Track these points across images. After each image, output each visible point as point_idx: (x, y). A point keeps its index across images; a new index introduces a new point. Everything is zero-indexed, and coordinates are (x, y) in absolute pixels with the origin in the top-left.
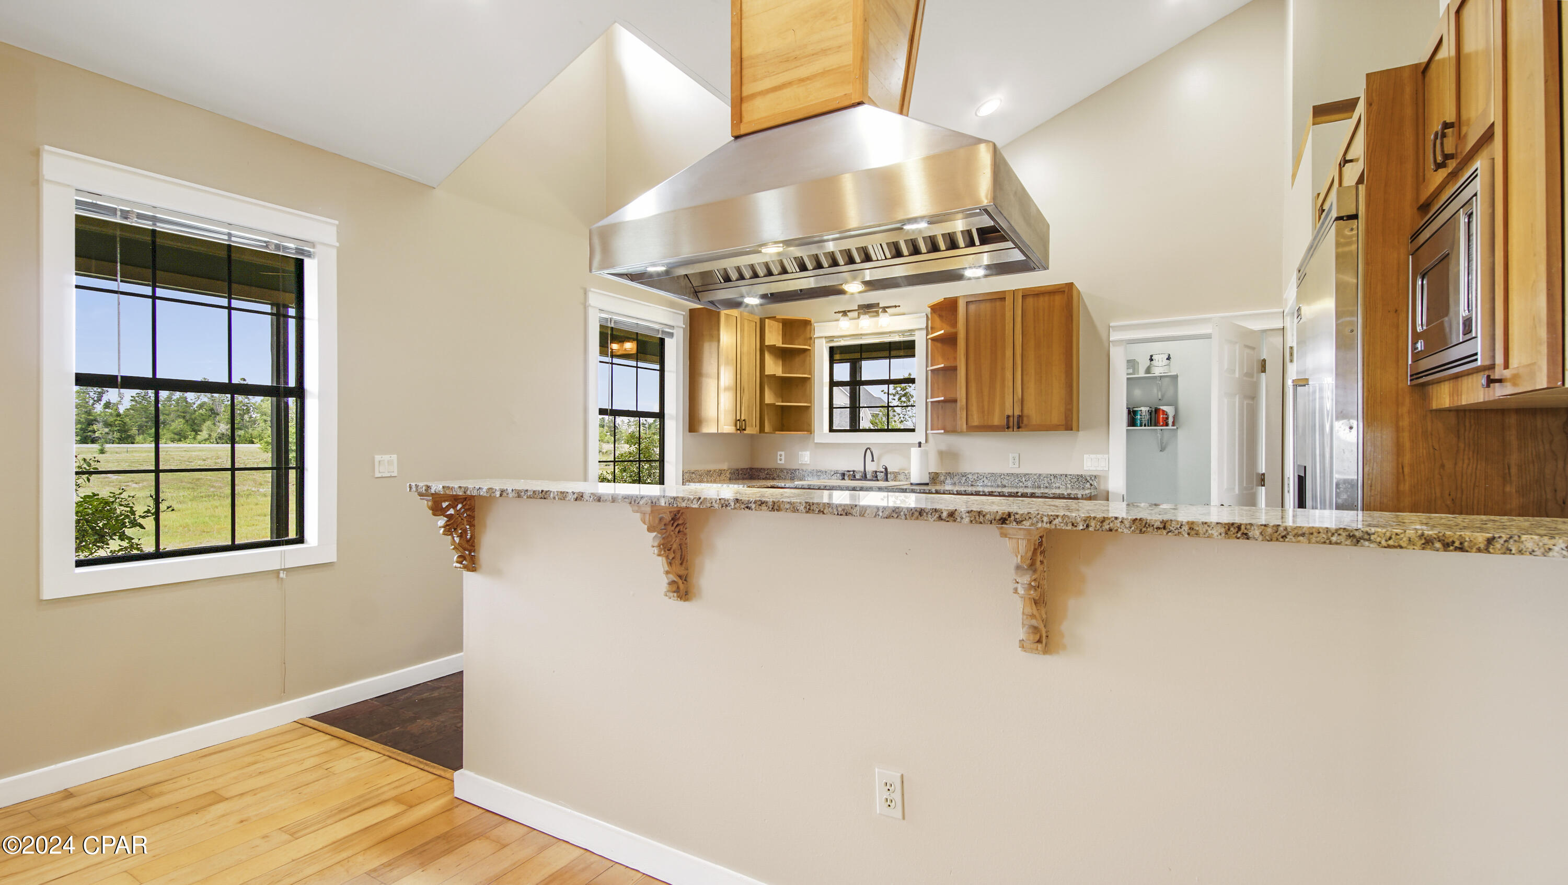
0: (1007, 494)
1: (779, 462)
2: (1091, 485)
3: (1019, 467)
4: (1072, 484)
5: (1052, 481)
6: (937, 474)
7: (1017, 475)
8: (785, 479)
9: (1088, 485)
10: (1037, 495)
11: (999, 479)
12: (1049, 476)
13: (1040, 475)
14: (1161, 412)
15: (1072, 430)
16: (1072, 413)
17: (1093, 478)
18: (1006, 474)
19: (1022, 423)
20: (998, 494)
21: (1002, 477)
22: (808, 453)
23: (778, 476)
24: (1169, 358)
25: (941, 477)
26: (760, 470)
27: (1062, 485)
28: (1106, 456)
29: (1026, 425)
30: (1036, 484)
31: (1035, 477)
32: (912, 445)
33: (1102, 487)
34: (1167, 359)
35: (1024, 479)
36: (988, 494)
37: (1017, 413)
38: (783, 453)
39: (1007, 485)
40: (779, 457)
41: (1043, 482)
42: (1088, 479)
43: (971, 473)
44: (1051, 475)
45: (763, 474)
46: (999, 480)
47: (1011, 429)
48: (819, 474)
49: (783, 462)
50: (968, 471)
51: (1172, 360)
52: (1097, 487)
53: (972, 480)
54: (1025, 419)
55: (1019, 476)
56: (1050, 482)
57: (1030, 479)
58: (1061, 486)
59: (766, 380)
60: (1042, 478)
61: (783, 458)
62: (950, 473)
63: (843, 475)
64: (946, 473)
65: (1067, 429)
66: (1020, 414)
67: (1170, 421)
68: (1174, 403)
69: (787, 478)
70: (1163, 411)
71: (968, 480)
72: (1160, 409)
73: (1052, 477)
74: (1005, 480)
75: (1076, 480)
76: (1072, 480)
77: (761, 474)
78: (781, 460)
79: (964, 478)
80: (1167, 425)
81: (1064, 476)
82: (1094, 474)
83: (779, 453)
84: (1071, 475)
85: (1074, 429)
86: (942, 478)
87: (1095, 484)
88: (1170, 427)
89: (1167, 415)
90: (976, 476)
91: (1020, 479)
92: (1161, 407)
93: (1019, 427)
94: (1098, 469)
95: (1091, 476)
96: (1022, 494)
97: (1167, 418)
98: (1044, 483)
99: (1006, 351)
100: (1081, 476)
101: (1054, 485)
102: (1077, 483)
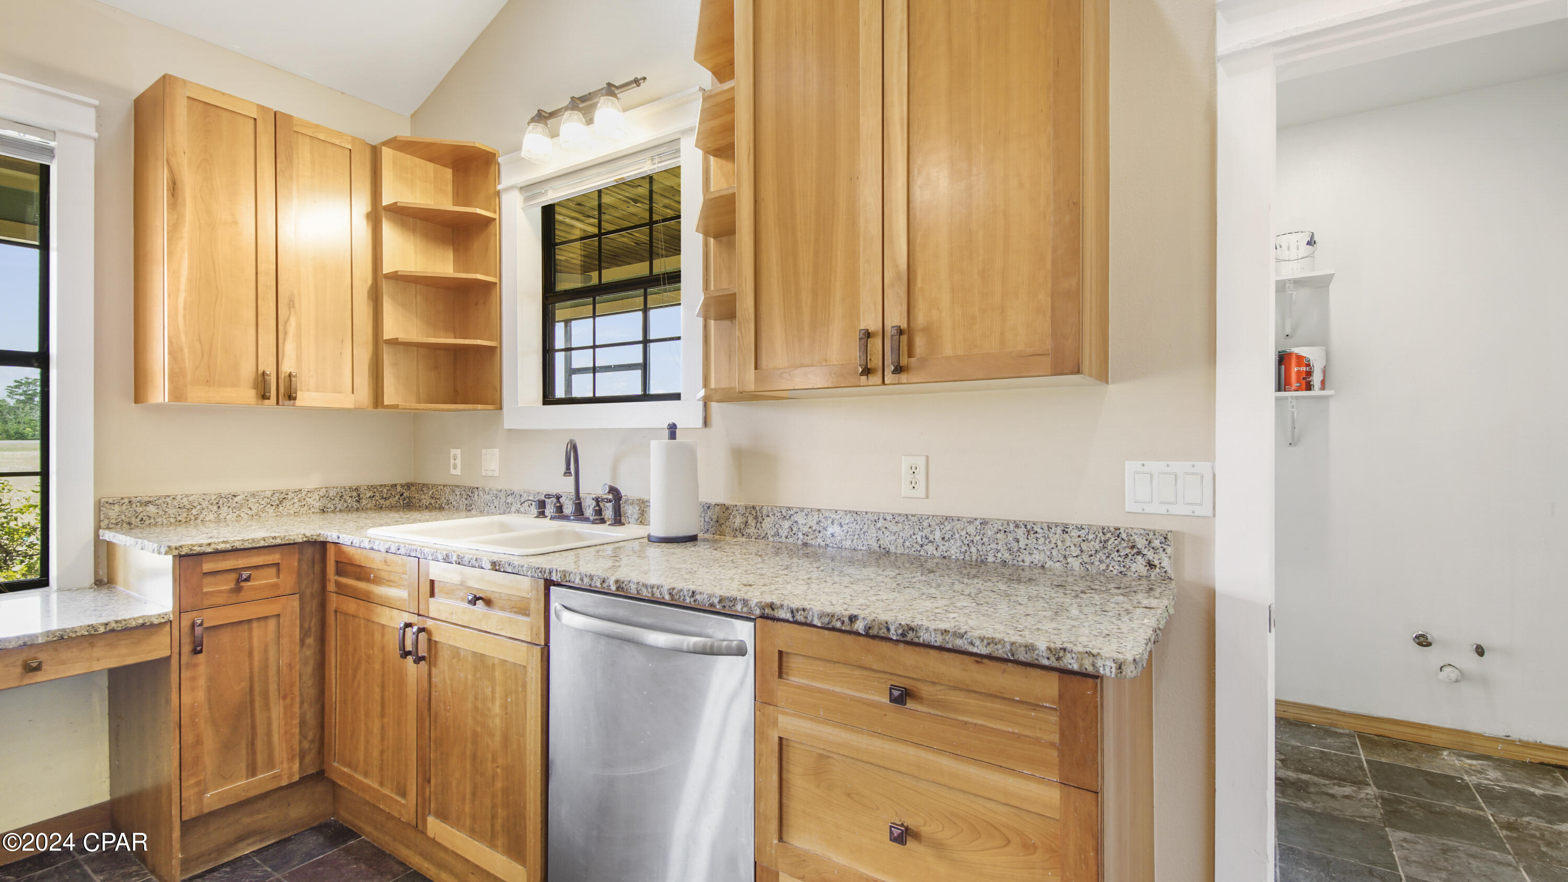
0: (817, 622)
1: (453, 472)
2: (1151, 565)
3: (927, 497)
4: (1085, 558)
5: (1022, 545)
6: (727, 508)
7: (920, 521)
8: (457, 509)
9: (1139, 566)
10: (924, 637)
11: (873, 530)
12: (1012, 527)
13: (984, 523)
14: (1294, 361)
15: (1078, 371)
16: (1080, 312)
17: (1156, 543)
18: (889, 517)
19: (910, 355)
20: (788, 616)
21: (879, 525)
22: (496, 450)
23: (448, 503)
24: (1311, 243)
25: (735, 517)
26: (423, 487)
27: (1051, 558)
28: (1203, 467)
29: (923, 360)
30: (973, 550)
31: (971, 529)
32: (652, 432)
33: (1189, 573)
34: (1309, 243)
35: (938, 535)
36: (758, 612)
37: (896, 318)
38: (458, 452)
39: (892, 549)
40: (452, 462)
41: (993, 546)
42: (1141, 543)
43: (802, 510)
44: (1017, 526)
45: (426, 497)
46: (873, 532)
47: (877, 378)
48: (510, 500)
49: (458, 472)
50: (795, 502)
51: (1318, 245)
52: (1171, 573)
53: (806, 529)
54: (920, 342)
55: (925, 524)
56: (1015, 546)
57: (957, 536)
58: (1049, 564)
59: (386, 288)
60: (990, 533)
61: (458, 462)
62: (754, 508)
63: (542, 505)
64: (746, 508)
65: (1058, 370)
66: (904, 325)
67: (1316, 379)
68: (1322, 340)
69: (461, 506)
70: (1300, 358)
71: (794, 529)
72: (1290, 354)
73: (1021, 532)
74: (887, 533)
75: (1097, 546)
76: (1084, 546)
77: (423, 497)
78: (455, 467)
79: (787, 524)
80: (1309, 387)
81: (1059, 530)
82: (1162, 526)
83: (453, 451)
84: (1081, 528)
85: (1086, 366)
86: (738, 521)
87: (1166, 563)
88: (1316, 392)
89: (1308, 365)
90: (816, 518)
91: (927, 531)
92: (1296, 350)
93: (899, 369)
94: (1174, 510)
95: (1149, 536)
96: (868, 628)
97: (1309, 374)
98: (998, 551)
99: (861, 119)
100: (1117, 535)
101: (1028, 560)
102: (1100, 555)
